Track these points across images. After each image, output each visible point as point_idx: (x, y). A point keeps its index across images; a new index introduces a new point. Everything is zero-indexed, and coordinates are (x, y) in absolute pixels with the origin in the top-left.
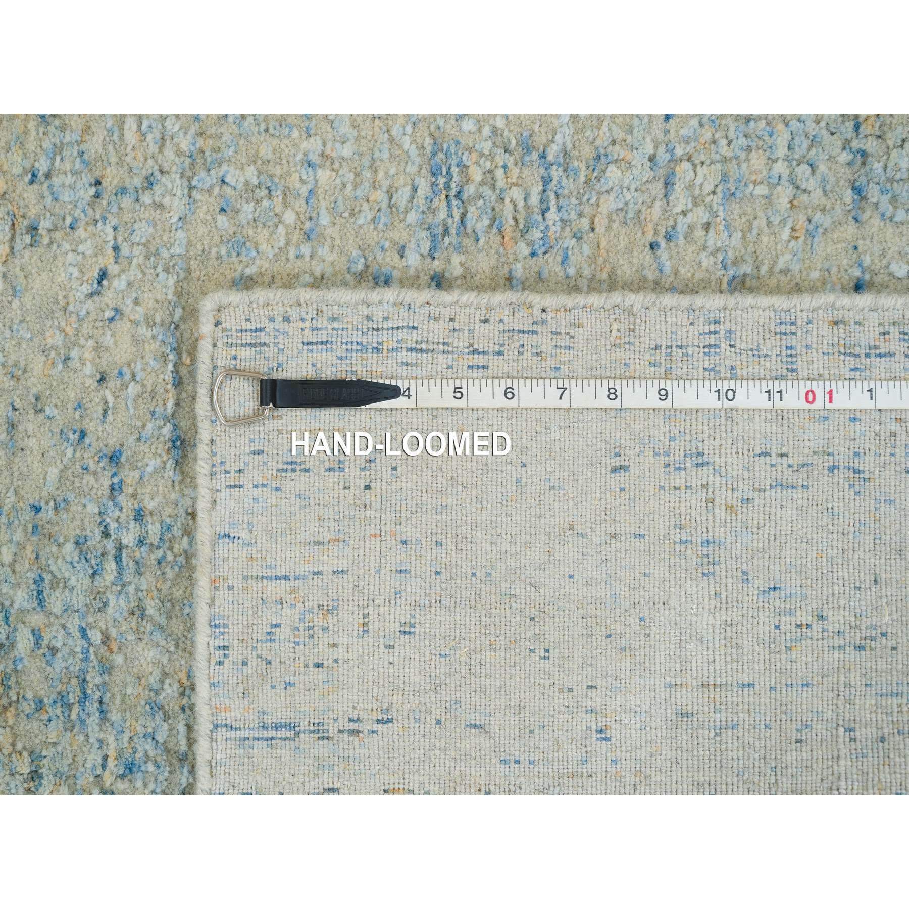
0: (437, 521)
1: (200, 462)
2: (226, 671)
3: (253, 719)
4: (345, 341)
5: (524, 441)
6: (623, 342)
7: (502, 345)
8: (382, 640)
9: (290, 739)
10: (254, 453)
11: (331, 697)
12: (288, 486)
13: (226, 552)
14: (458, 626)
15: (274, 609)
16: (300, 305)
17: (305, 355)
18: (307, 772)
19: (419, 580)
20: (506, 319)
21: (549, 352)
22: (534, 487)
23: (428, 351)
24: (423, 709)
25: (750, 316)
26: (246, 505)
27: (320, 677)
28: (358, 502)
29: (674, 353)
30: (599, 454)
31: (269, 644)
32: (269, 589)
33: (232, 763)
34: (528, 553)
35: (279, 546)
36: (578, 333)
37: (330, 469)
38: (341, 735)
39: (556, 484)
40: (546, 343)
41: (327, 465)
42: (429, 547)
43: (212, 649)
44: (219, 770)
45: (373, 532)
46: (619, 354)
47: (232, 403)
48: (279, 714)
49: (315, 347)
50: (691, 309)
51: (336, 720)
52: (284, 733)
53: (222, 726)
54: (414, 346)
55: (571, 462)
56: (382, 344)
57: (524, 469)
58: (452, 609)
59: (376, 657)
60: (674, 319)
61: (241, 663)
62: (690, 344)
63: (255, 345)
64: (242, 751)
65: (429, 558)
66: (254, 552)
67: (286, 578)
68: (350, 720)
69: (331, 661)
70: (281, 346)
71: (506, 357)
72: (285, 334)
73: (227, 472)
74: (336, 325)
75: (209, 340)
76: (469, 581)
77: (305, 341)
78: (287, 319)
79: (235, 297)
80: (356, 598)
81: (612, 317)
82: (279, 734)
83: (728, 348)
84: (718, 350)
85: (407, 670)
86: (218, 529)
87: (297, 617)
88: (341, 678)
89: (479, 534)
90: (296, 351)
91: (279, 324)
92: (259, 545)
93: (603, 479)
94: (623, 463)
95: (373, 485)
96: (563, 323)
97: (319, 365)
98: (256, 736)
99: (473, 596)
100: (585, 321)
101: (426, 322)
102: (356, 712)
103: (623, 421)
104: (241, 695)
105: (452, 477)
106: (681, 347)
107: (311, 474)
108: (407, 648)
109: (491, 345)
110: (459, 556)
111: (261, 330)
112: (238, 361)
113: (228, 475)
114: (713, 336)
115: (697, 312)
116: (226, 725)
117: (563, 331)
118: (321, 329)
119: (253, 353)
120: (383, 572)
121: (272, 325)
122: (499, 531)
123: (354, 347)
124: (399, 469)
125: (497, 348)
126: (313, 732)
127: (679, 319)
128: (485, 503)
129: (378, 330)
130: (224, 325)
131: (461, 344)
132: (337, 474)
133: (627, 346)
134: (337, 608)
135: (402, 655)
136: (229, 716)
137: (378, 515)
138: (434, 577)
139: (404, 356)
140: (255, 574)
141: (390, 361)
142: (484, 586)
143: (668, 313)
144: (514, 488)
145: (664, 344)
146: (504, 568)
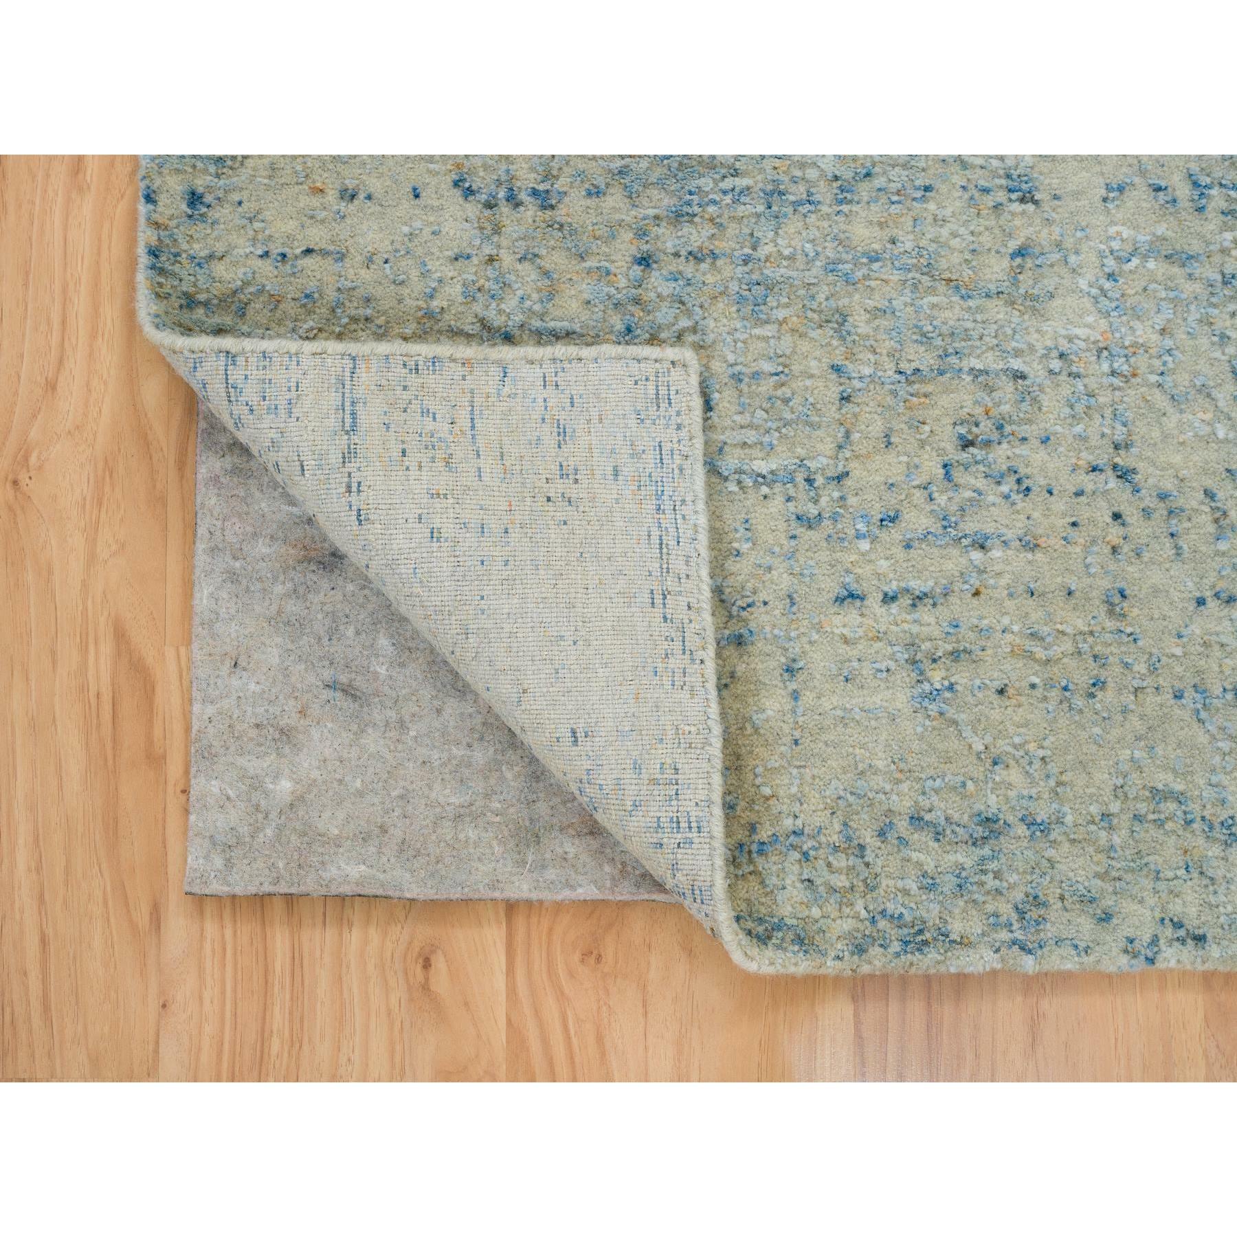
0: (525, 561)
1: (564, 348)
2: (398, 370)
3: (360, 392)
4: (664, 480)
5: (595, 643)
6: (681, 736)
7: (671, 620)
8: (426, 511)
9: (343, 426)
10: (572, 398)
11: (378, 464)
12: (546, 428)
13: (492, 374)
14: (439, 584)
15: (447, 416)
16: (690, 440)
17: (652, 444)
18: (316, 443)
19: (476, 544)
20: (692, 625)
21: (669, 666)
22: (557, 653)
23: (661, 553)
24: (373, 553)
25: (705, 862)
26: (530, 392)
27: (395, 454)
28: (537, 490)
29: (672, 787)
30: (586, 716)
31: (419, 410)
32: (464, 412)
33: (324, 372)
34: (502, 650)
35: (498, 422)
36: (685, 695)
37: (561, 466)
38: (347, 475)
39: (560, 675)
40: (675, 663)
41: (565, 464)
42: (503, 553)
43: (416, 358)
44: (318, 360)
45: (513, 503)
46: (671, 733)
47: (611, 377)
48: (364, 417)
49: (658, 452)
50: (710, 802)
51: (359, 469)
52: (348, 420)
53: (355, 364)
54: (664, 542)
55: (579, 689)
56: (664, 513)
57: (572, 643)
58: (453, 578)
59: (412, 506)
60: (700, 787)
61: (405, 384)
62: (680, 803)
63: (657, 398)
64: (334, 381)
65: (494, 554)
66: (493, 399)
67: (473, 427)
68: (359, 483)
69: (407, 463)
70: (657, 422)
71: (662, 625)
72: (667, 426)
73: (556, 373)
74: (676, 471)
75: (661, 356)
76: (476, 593)
77: (662, 444)
78: (679, 427)
79: (694, 380)
80: (459, 488)
81: (701, 727)
82: (347, 416)
83: (678, 841)
84: (675, 830)
85: (401, 536)
86: (511, 366)
87: (442, 436)
88: (394, 473)
89: (516, 601)
90: (654, 435)
91: (675, 420)
92: (498, 404)
93: (566, 721)
94: (580, 739)
95: (550, 503)
96: (693, 680)
97: (644, 456)
98: (346, 395)
99: (464, 598)
100: (696, 701)
101: (683, 553)
102: (366, 489)
103: (614, 738)
104: (379, 383)
105: (562, 574)
106: (677, 794)
107: (557, 450)
108: (420, 536)
109: (671, 611)
110: (497, 582)
111: (670, 403)
112: (644, 383)
113: (553, 374)
114: (687, 825)
115: (707, 809)
116: (355, 368)
117: (686, 679)
118: (672, 458)
119: (651, 396)
120: (482, 512)
121: (674, 414)
122: (520, 620)
123: (659, 488)
124: (565, 527)
125: (669, 616)
126: (349, 448)
127: (701, 792)
128: (541, 606)
129: (674, 510)
130: (672, 369)
131: (669, 583)
132: (558, 472)
133: (677, 741)
134: (450, 471)
135: (414, 531)
136: (362, 373)
137: (527, 508)
138: (480, 559)
139: (655, 533)
140: (475, 400)
141: (650, 520)
142: (473, 607)
143: (705, 781)
144: (555, 634)
145: (680, 776)
146: (489, 626)
